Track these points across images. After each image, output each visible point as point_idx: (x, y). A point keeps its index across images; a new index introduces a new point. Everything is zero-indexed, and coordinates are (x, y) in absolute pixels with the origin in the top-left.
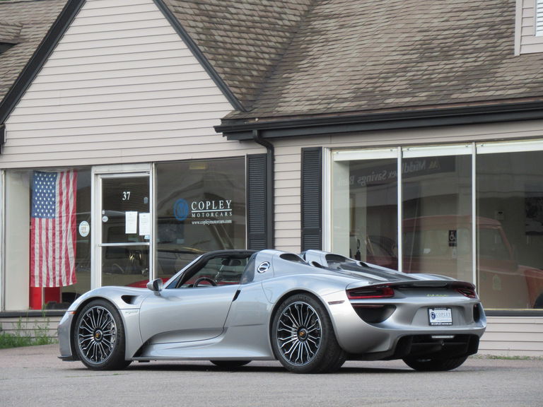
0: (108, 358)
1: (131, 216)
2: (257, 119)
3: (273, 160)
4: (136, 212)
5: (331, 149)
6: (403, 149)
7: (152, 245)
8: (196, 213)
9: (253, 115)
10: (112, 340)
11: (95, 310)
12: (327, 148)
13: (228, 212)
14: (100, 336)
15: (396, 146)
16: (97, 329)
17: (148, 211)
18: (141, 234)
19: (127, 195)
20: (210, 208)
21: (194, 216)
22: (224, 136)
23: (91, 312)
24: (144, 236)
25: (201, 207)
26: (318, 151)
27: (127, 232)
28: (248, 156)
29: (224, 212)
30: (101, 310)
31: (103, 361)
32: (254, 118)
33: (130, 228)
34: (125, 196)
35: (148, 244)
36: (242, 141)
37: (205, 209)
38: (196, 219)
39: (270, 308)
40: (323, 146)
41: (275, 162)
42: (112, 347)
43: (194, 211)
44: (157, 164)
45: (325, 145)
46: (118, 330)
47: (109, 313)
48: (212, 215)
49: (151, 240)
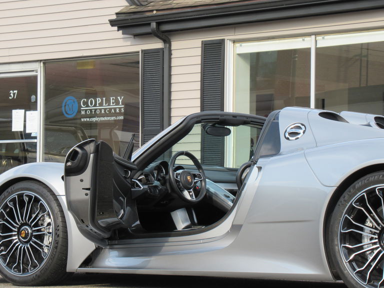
0: (40, 267)
1: (17, 115)
2: (155, 12)
3: (170, 54)
4: (23, 111)
5: (234, 42)
6: (317, 38)
7: (40, 143)
8: (86, 111)
9: (150, 8)
10: (47, 240)
11: (20, 196)
12: (230, 40)
13: (120, 109)
14: (27, 235)
15: (309, 35)
16: (22, 225)
17: (36, 109)
18: (27, 132)
19: (14, 94)
20: (101, 104)
21: (83, 113)
22: (118, 31)
23: (13, 200)
24: (31, 134)
25: (91, 104)
26: (220, 44)
27: (13, 130)
28: (142, 51)
29: (115, 109)
30: (30, 197)
31: (32, 273)
32: (152, 11)
33: (17, 126)
34: (12, 95)
35: (35, 141)
36: (136, 36)
37: (95, 105)
38: (86, 116)
39: (331, 192)
40: (226, 38)
41: (172, 57)
42: (46, 251)
43: (84, 108)
44: (45, 62)
45: (227, 37)
46: (56, 227)
47: (43, 201)
48: (103, 112)
49: (38, 138)
